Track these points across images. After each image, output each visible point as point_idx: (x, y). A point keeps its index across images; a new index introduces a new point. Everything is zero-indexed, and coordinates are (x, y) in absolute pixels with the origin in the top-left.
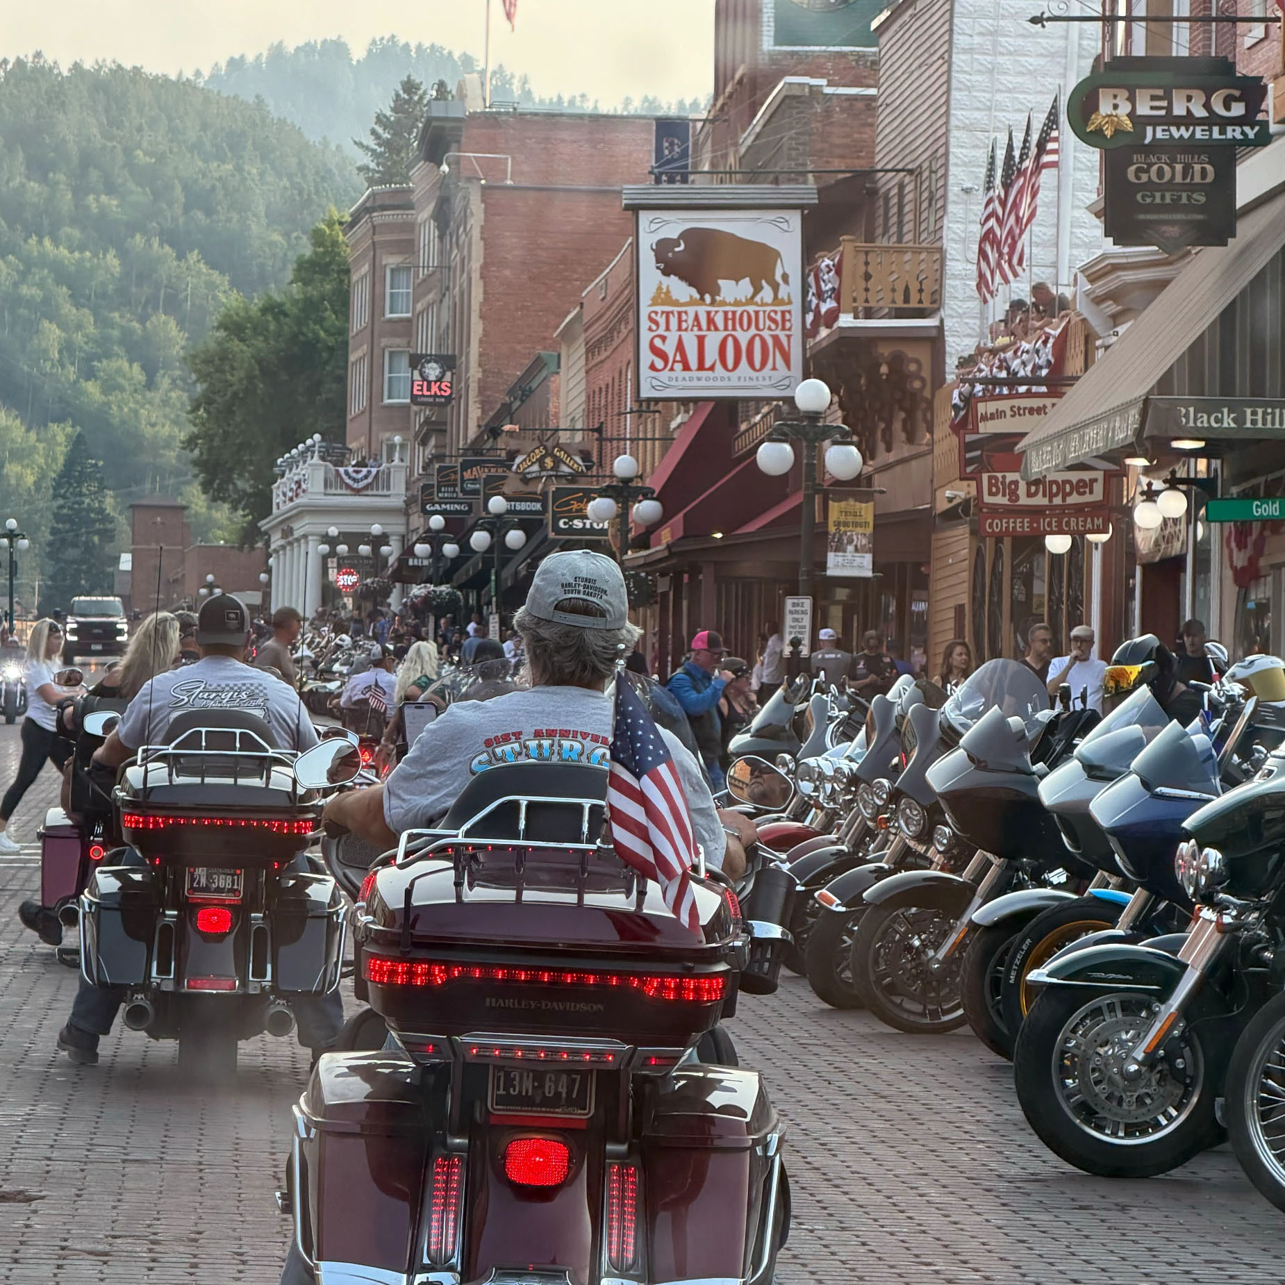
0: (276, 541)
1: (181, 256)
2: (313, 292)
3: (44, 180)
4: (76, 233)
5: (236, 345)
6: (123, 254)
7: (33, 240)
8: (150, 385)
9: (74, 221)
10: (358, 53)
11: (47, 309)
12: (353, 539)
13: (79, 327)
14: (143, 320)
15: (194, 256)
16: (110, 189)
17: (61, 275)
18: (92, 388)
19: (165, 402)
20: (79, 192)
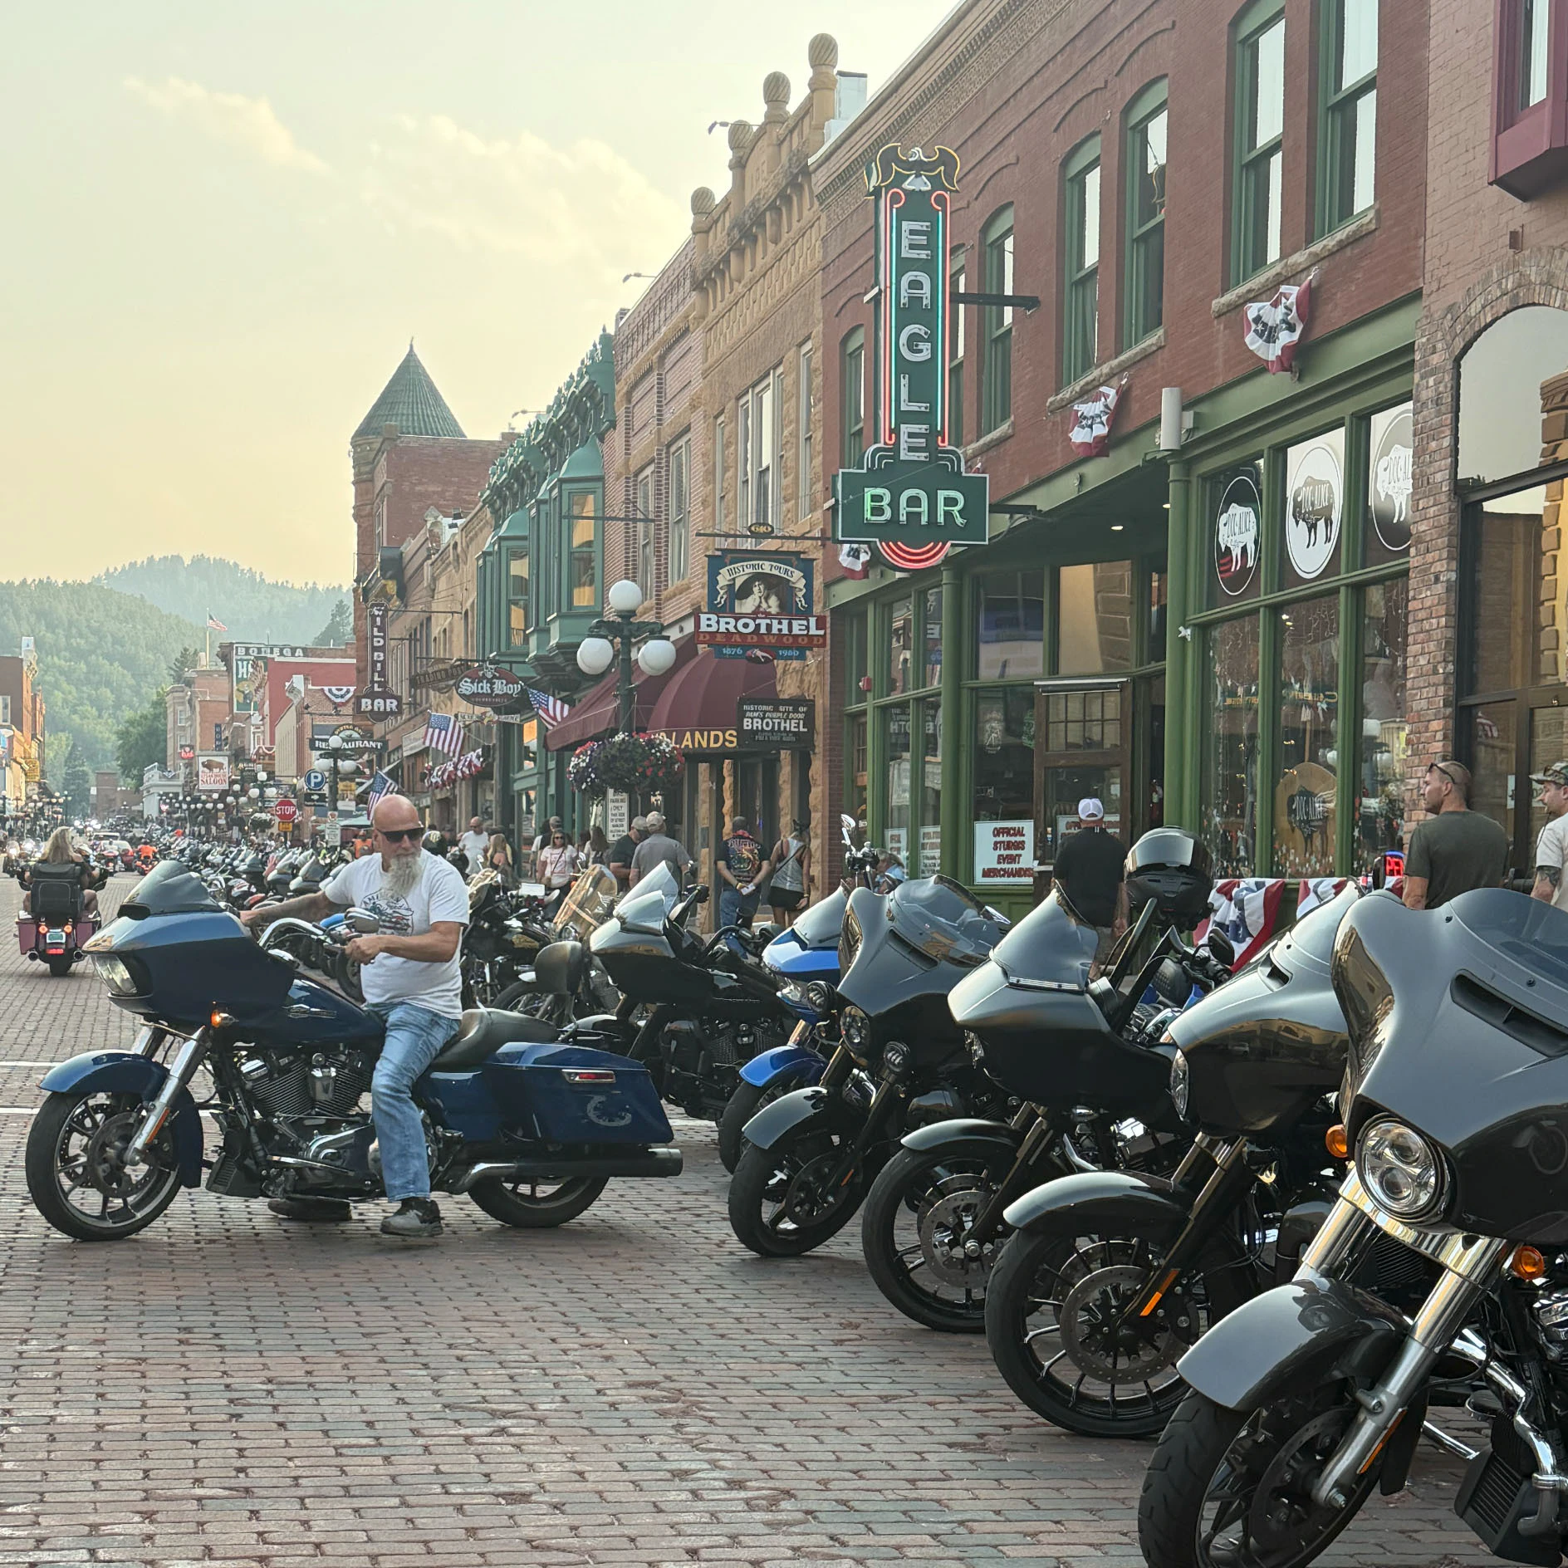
0: (145, 794)
1: (111, 664)
2: (157, 711)
3: (53, 632)
4: (67, 654)
5: (131, 729)
6: (87, 664)
7: (49, 658)
8: (100, 716)
9: (66, 650)
10: (187, 562)
11: (56, 686)
12: (166, 794)
13: (70, 693)
14: (96, 690)
15: (116, 664)
16: (81, 636)
17: (62, 672)
18: (75, 717)
19: (106, 723)
20: (68, 637)
